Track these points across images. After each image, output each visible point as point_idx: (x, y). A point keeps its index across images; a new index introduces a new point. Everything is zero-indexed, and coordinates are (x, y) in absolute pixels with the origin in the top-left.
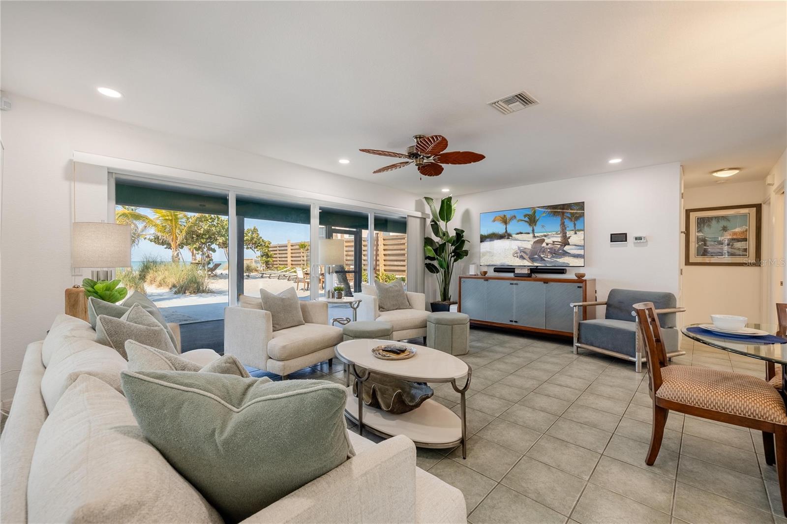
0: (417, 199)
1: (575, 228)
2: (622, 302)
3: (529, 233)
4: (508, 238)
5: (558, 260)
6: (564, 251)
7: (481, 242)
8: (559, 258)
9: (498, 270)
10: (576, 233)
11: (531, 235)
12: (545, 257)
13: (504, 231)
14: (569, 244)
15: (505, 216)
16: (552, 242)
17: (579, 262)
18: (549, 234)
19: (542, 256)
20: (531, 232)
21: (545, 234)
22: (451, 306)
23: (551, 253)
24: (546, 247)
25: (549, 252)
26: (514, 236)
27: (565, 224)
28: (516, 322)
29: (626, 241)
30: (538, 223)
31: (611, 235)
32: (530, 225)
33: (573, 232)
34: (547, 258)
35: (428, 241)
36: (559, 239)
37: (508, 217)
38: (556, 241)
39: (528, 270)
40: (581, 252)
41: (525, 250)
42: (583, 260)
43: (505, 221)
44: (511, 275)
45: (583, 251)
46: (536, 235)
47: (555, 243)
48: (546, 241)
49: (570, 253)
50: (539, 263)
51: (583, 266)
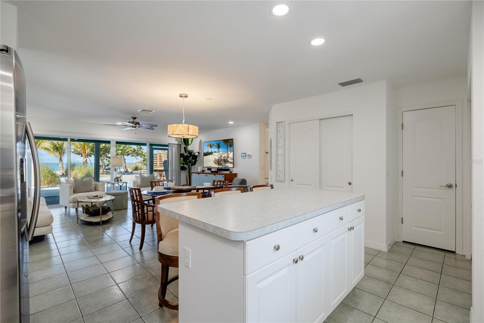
1: (231, 150)
6: (227, 160)
7: (204, 156)
8: (226, 164)
9: (208, 169)
10: (231, 153)
13: (211, 151)
14: (229, 158)
17: (232, 165)
18: (224, 152)
19: (222, 163)
20: (218, 151)
23: (224, 161)
24: (223, 158)
26: (214, 153)
36: (226, 155)
37: (212, 144)
39: (217, 169)
41: (216, 160)
44: (210, 172)
45: (233, 161)
46: (220, 153)
49: (229, 162)
50: (221, 166)
51: (233, 168)
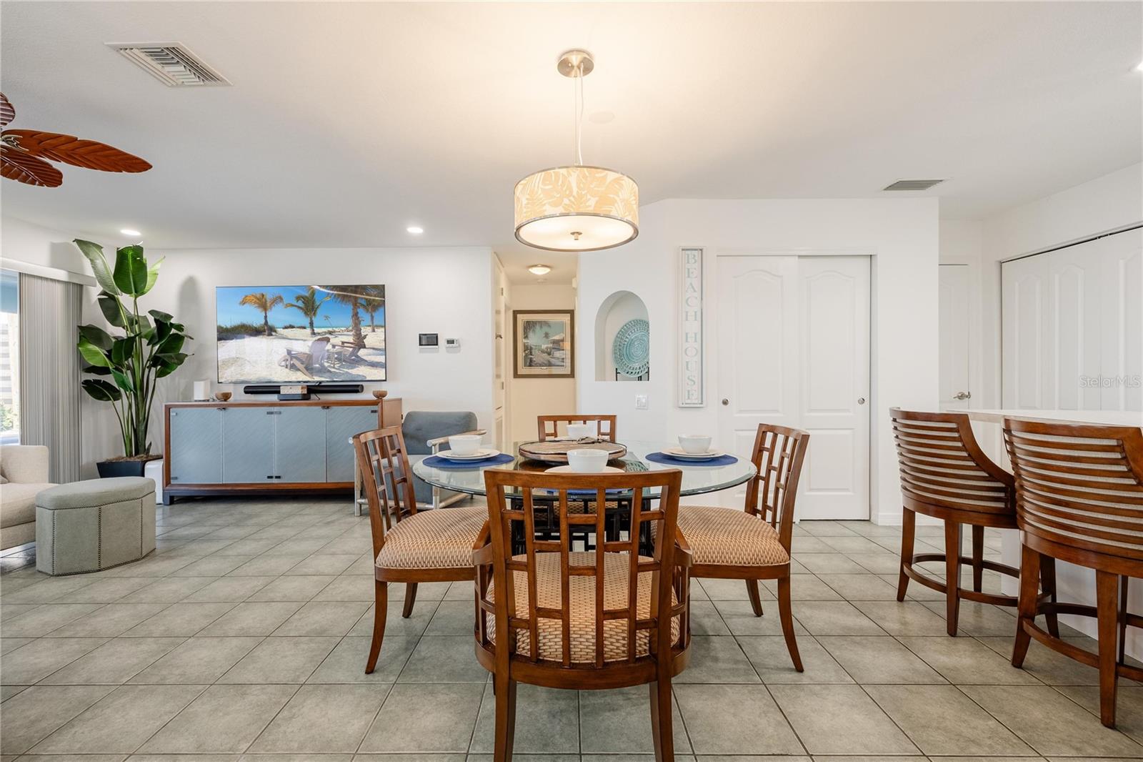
0: (55, 242)
1: (373, 323)
2: (420, 430)
3: (304, 328)
4: (270, 335)
5: (350, 371)
6: (358, 356)
7: (219, 339)
8: (352, 369)
9: (251, 390)
10: (374, 331)
11: (308, 331)
12: (331, 367)
13: (263, 322)
14: (364, 347)
15: (263, 295)
16: (340, 344)
17: (379, 374)
18: (336, 330)
19: (326, 364)
20: (309, 325)
21: (330, 329)
22: (147, 463)
23: (339, 359)
24: (332, 350)
25: (336, 358)
26: (280, 331)
27: (359, 315)
28: (278, 477)
29: (437, 345)
30: (318, 311)
31: (420, 335)
32: (306, 314)
33: (369, 329)
34: (334, 368)
35: (89, 334)
36: (351, 339)
37: (269, 297)
38: (347, 341)
39: (302, 388)
40: (381, 359)
41: (299, 356)
42: (384, 370)
43: (263, 304)
44: (273, 398)
45: (384, 357)
46: (316, 330)
48: (331, 341)
49: (366, 361)
50: (322, 377)
51: (385, 381)
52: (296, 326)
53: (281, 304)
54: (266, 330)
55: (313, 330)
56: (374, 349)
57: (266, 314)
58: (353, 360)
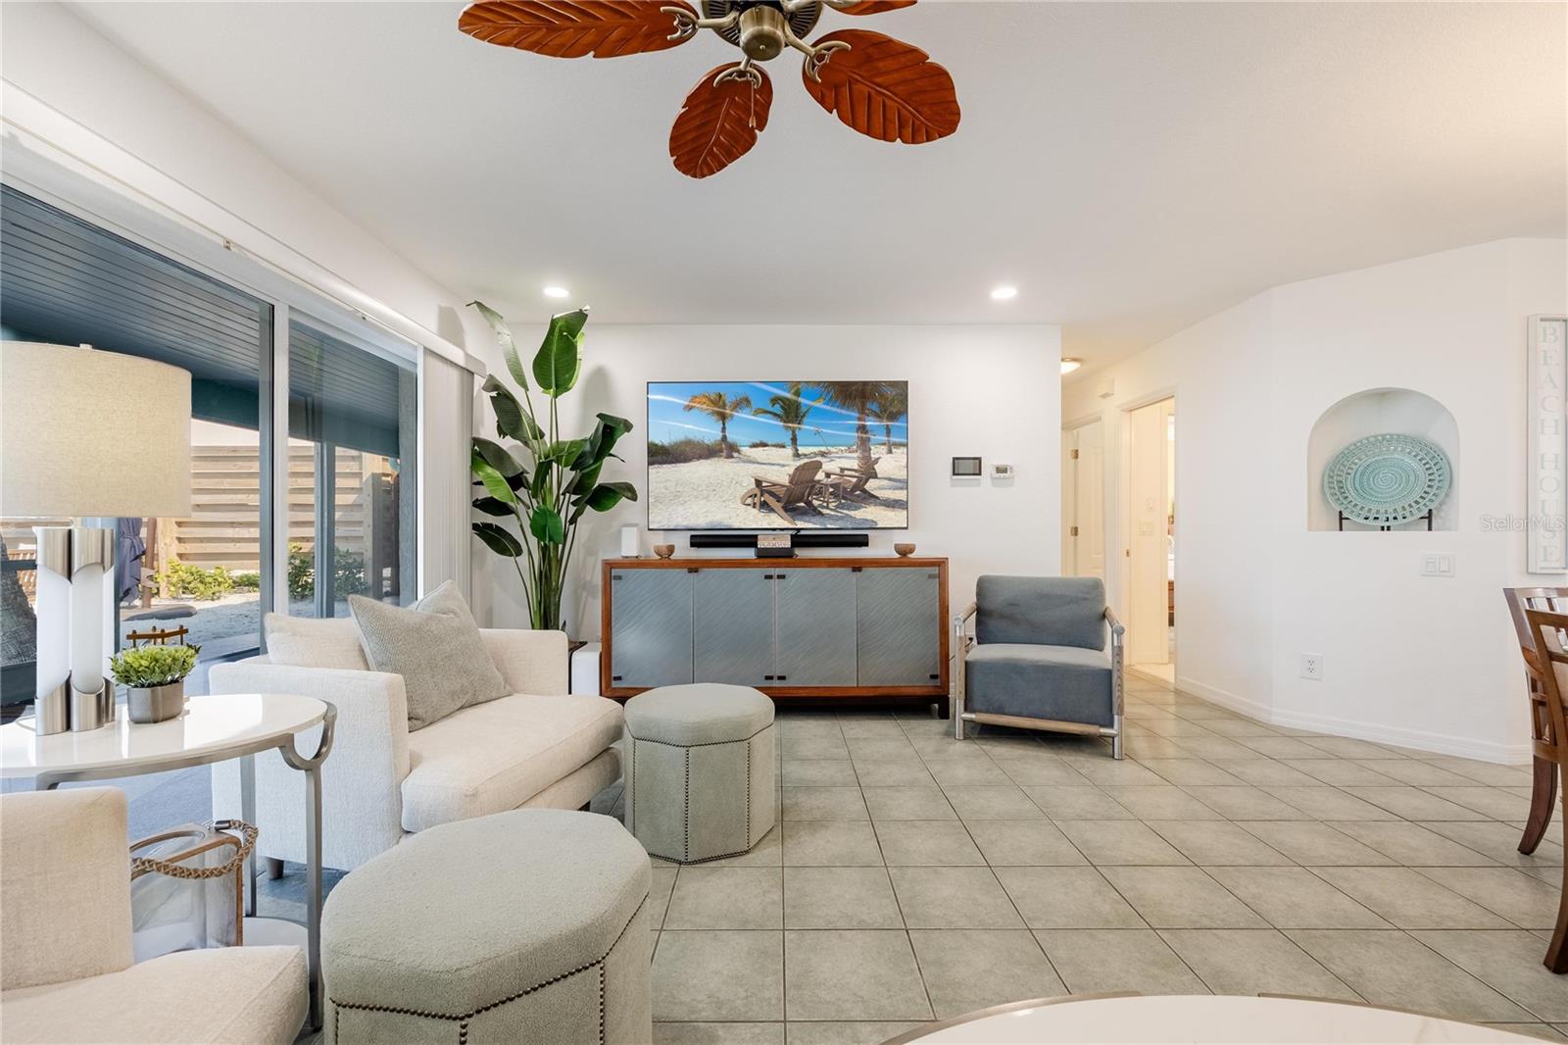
2: (1019, 606)
3: (784, 447)
4: (729, 456)
5: (852, 513)
6: (864, 491)
7: (650, 463)
9: (698, 541)
10: (890, 452)
11: (789, 451)
12: (824, 507)
13: (719, 435)
15: (720, 396)
16: (838, 471)
19: (816, 503)
20: (790, 442)
21: (823, 449)
23: (835, 495)
24: (825, 481)
25: (831, 494)
26: (744, 450)
28: (781, 678)
29: (980, 474)
30: (805, 420)
31: (954, 459)
33: (884, 449)
34: (827, 508)
36: (854, 465)
37: (729, 399)
38: (849, 467)
39: (785, 539)
40: (900, 495)
41: (773, 489)
42: (905, 512)
44: (749, 553)
45: (905, 491)
46: (802, 450)
47: (846, 472)
48: (824, 466)
49: (877, 498)
50: (809, 522)
51: (906, 528)
52: (769, 443)
53: (748, 409)
54: (726, 449)
55: (797, 450)
56: (890, 479)
57: (724, 424)
58: (858, 496)
